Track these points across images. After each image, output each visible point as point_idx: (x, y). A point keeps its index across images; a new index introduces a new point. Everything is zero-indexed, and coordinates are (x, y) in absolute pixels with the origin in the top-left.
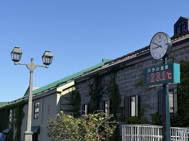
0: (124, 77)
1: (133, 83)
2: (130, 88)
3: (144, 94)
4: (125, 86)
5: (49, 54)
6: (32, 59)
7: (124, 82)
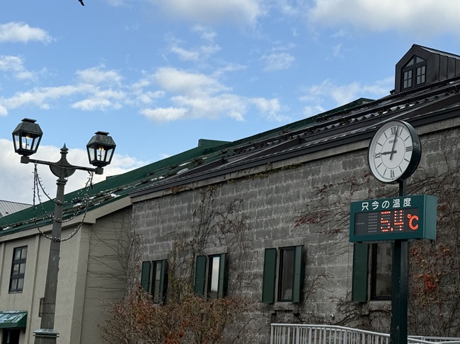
0: (267, 195)
1: (291, 214)
2: (281, 225)
3: (316, 244)
4: (270, 220)
5: (106, 140)
6: (64, 152)
7: (267, 209)
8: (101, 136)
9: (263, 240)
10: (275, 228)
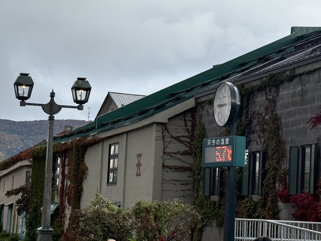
2: (302, 125)
4: (294, 121)
5: (84, 84)
6: (52, 95)
7: (292, 110)
8: (80, 81)
9: (290, 139)
10: (298, 127)
